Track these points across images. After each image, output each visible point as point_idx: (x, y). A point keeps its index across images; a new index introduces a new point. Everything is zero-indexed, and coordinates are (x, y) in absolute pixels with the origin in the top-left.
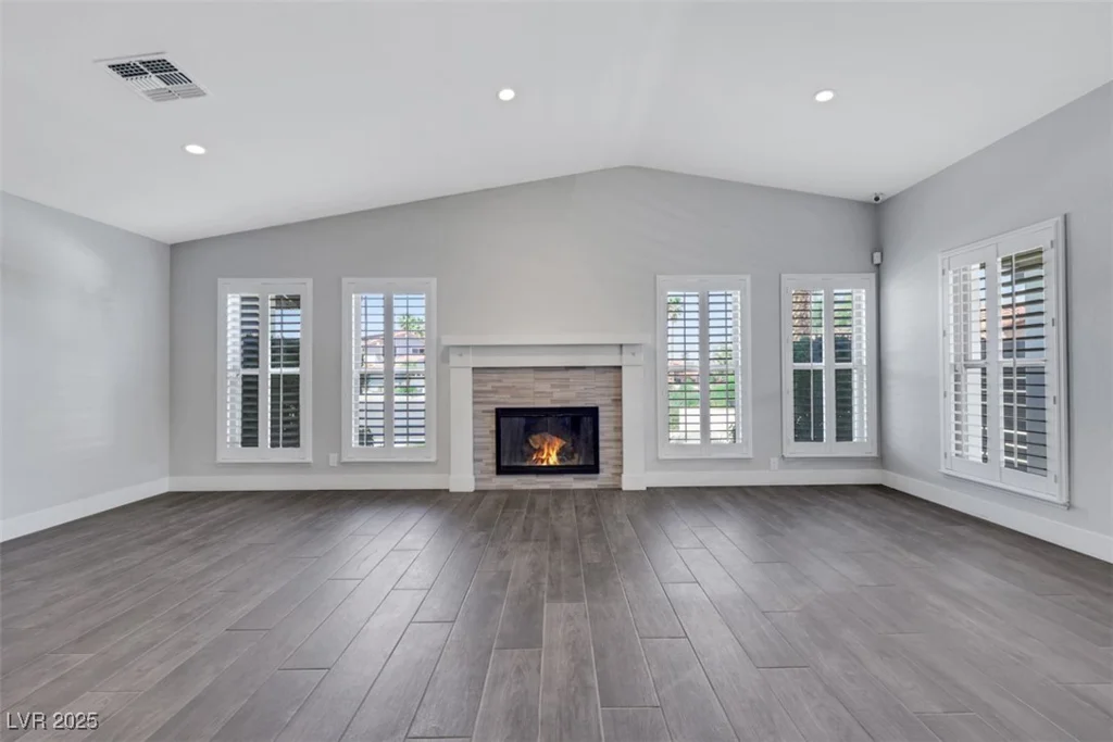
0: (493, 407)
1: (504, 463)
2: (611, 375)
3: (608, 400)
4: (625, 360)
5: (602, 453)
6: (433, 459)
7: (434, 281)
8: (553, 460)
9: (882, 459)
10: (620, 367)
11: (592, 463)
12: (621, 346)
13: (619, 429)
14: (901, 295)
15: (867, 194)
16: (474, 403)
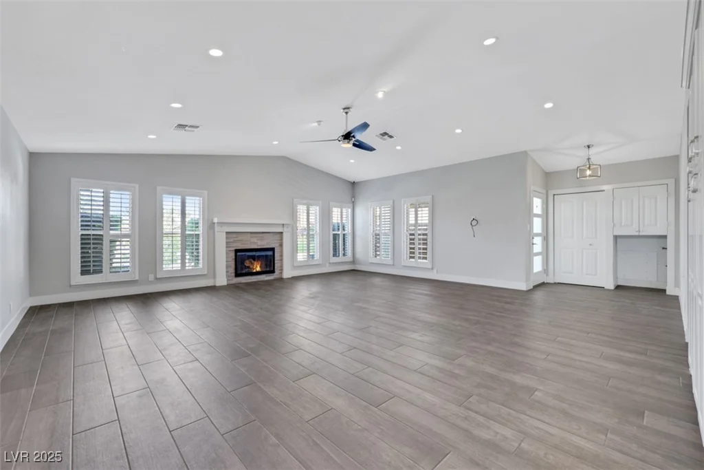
0: (234, 249)
1: (239, 272)
2: (278, 236)
3: (277, 245)
4: (284, 230)
5: (276, 265)
6: (206, 273)
7: (206, 192)
8: (258, 269)
9: (354, 262)
11: (272, 269)
12: (283, 225)
13: (282, 256)
14: (359, 211)
15: (352, 180)
16: (226, 247)
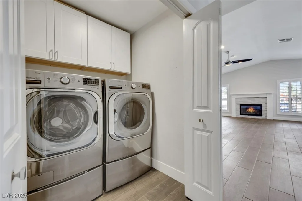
0: (239, 104)
1: (242, 113)
2: (265, 99)
6: (228, 111)
7: (228, 85)
10: (267, 98)
11: (260, 114)
12: (267, 94)
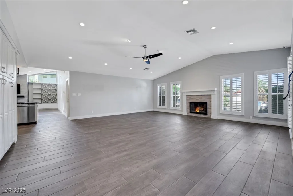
4: (212, 93)
5: (208, 111)
8: (198, 111)
